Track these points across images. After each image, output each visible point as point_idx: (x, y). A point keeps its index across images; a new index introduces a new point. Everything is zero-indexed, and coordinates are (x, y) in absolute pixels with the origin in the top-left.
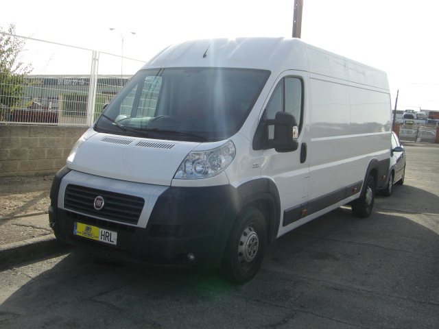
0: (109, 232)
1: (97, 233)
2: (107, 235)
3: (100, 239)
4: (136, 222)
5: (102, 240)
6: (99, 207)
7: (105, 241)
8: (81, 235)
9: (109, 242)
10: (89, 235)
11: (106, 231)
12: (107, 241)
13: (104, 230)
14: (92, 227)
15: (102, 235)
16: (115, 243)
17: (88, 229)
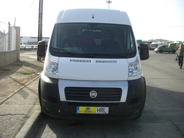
0: (103, 108)
1: (94, 110)
2: (102, 109)
3: (97, 113)
4: (120, 100)
5: (99, 113)
6: (95, 96)
7: (100, 113)
8: (83, 113)
9: (103, 113)
10: (89, 112)
11: (100, 108)
12: (102, 113)
13: (99, 108)
14: (90, 107)
15: (98, 110)
16: (107, 112)
17: (88, 109)
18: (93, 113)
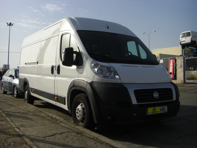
0: (164, 107)
6: (157, 97)
7: (162, 112)
8: (151, 114)
10: (155, 112)
13: (161, 107)
14: (156, 107)
15: (160, 110)
16: (166, 111)
17: (154, 109)
18: (158, 113)
